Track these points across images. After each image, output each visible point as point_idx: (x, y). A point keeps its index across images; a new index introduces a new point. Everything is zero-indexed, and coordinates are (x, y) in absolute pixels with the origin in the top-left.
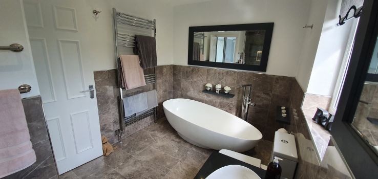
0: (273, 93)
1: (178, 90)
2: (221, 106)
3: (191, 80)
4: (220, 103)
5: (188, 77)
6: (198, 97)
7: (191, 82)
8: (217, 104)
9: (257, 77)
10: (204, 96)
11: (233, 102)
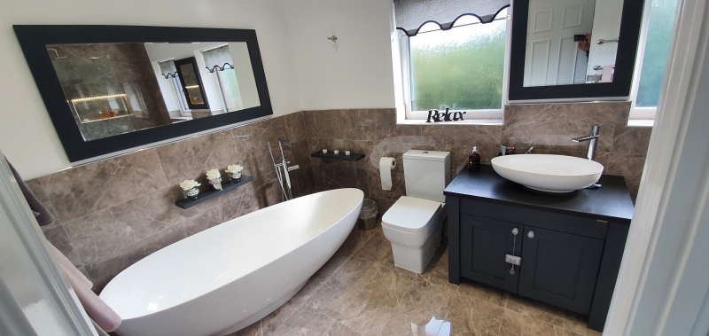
0: (291, 142)
2: (230, 214)
4: (224, 209)
5: (89, 203)
8: (220, 217)
10: (181, 219)
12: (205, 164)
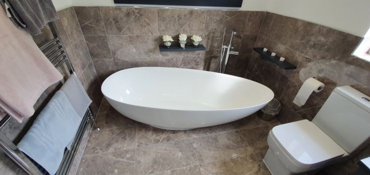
0: (244, 34)
1: (105, 57)
2: (186, 64)
3: (129, 34)
4: (183, 60)
5: (120, 29)
6: (148, 59)
7: (130, 37)
8: (179, 63)
9: (230, 16)
10: (160, 56)
11: (200, 55)
12: (182, 29)
